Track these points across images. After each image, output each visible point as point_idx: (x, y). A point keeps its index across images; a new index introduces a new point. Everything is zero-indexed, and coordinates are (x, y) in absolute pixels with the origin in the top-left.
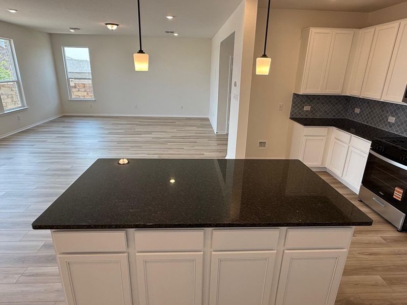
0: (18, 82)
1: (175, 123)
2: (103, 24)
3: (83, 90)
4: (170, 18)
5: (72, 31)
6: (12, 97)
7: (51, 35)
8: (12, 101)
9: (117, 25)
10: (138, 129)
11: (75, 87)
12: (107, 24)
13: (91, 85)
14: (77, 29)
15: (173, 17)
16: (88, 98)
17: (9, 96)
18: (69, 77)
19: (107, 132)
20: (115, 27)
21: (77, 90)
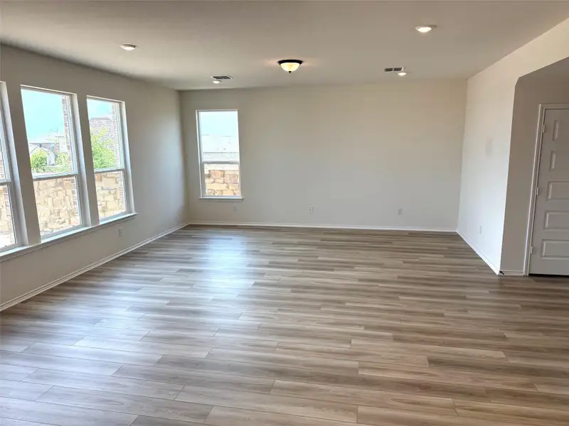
0: (125, 171)
1: (390, 243)
2: (274, 62)
3: (221, 181)
4: (424, 30)
5: (216, 82)
6: (115, 193)
7: (181, 93)
8: (115, 199)
9: (300, 62)
10: (323, 256)
11: (209, 176)
12: (281, 62)
13: (238, 173)
14: (226, 78)
15: (432, 26)
16: (228, 194)
17: (113, 192)
18: (204, 160)
19: (266, 261)
20: (295, 66)
21: (212, 180)
